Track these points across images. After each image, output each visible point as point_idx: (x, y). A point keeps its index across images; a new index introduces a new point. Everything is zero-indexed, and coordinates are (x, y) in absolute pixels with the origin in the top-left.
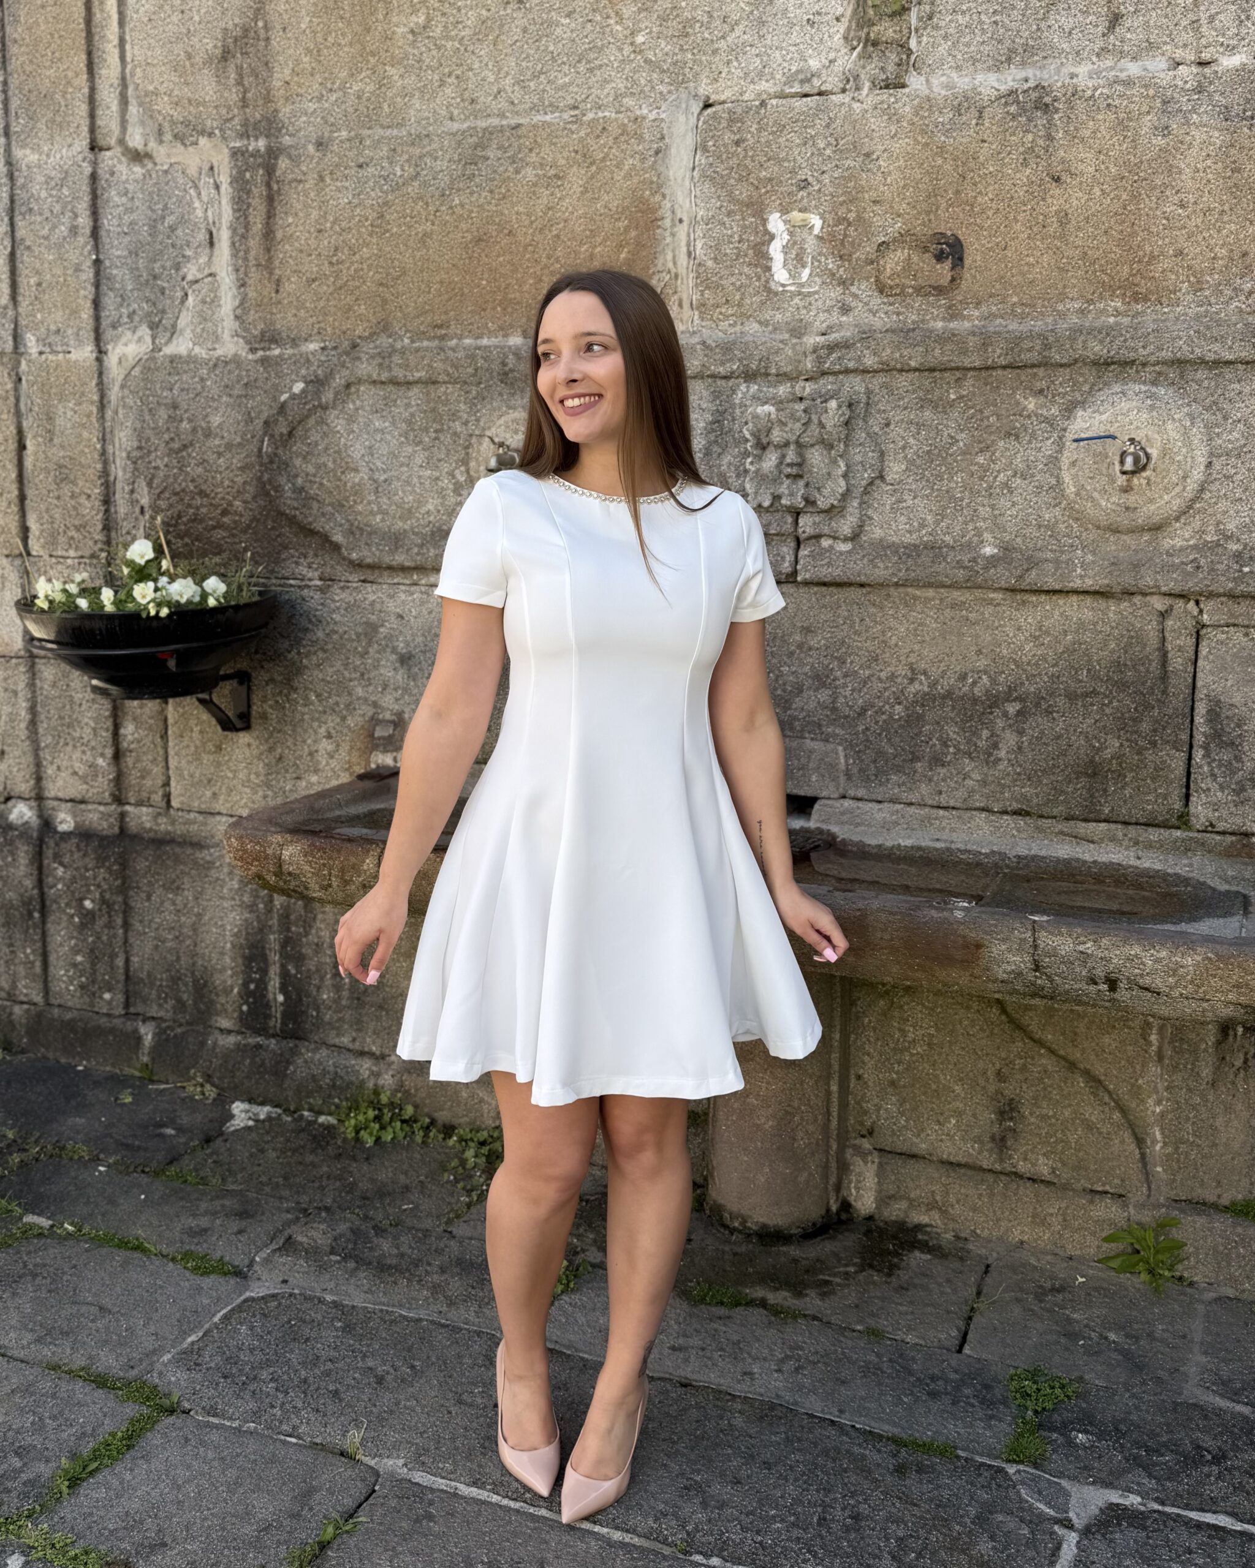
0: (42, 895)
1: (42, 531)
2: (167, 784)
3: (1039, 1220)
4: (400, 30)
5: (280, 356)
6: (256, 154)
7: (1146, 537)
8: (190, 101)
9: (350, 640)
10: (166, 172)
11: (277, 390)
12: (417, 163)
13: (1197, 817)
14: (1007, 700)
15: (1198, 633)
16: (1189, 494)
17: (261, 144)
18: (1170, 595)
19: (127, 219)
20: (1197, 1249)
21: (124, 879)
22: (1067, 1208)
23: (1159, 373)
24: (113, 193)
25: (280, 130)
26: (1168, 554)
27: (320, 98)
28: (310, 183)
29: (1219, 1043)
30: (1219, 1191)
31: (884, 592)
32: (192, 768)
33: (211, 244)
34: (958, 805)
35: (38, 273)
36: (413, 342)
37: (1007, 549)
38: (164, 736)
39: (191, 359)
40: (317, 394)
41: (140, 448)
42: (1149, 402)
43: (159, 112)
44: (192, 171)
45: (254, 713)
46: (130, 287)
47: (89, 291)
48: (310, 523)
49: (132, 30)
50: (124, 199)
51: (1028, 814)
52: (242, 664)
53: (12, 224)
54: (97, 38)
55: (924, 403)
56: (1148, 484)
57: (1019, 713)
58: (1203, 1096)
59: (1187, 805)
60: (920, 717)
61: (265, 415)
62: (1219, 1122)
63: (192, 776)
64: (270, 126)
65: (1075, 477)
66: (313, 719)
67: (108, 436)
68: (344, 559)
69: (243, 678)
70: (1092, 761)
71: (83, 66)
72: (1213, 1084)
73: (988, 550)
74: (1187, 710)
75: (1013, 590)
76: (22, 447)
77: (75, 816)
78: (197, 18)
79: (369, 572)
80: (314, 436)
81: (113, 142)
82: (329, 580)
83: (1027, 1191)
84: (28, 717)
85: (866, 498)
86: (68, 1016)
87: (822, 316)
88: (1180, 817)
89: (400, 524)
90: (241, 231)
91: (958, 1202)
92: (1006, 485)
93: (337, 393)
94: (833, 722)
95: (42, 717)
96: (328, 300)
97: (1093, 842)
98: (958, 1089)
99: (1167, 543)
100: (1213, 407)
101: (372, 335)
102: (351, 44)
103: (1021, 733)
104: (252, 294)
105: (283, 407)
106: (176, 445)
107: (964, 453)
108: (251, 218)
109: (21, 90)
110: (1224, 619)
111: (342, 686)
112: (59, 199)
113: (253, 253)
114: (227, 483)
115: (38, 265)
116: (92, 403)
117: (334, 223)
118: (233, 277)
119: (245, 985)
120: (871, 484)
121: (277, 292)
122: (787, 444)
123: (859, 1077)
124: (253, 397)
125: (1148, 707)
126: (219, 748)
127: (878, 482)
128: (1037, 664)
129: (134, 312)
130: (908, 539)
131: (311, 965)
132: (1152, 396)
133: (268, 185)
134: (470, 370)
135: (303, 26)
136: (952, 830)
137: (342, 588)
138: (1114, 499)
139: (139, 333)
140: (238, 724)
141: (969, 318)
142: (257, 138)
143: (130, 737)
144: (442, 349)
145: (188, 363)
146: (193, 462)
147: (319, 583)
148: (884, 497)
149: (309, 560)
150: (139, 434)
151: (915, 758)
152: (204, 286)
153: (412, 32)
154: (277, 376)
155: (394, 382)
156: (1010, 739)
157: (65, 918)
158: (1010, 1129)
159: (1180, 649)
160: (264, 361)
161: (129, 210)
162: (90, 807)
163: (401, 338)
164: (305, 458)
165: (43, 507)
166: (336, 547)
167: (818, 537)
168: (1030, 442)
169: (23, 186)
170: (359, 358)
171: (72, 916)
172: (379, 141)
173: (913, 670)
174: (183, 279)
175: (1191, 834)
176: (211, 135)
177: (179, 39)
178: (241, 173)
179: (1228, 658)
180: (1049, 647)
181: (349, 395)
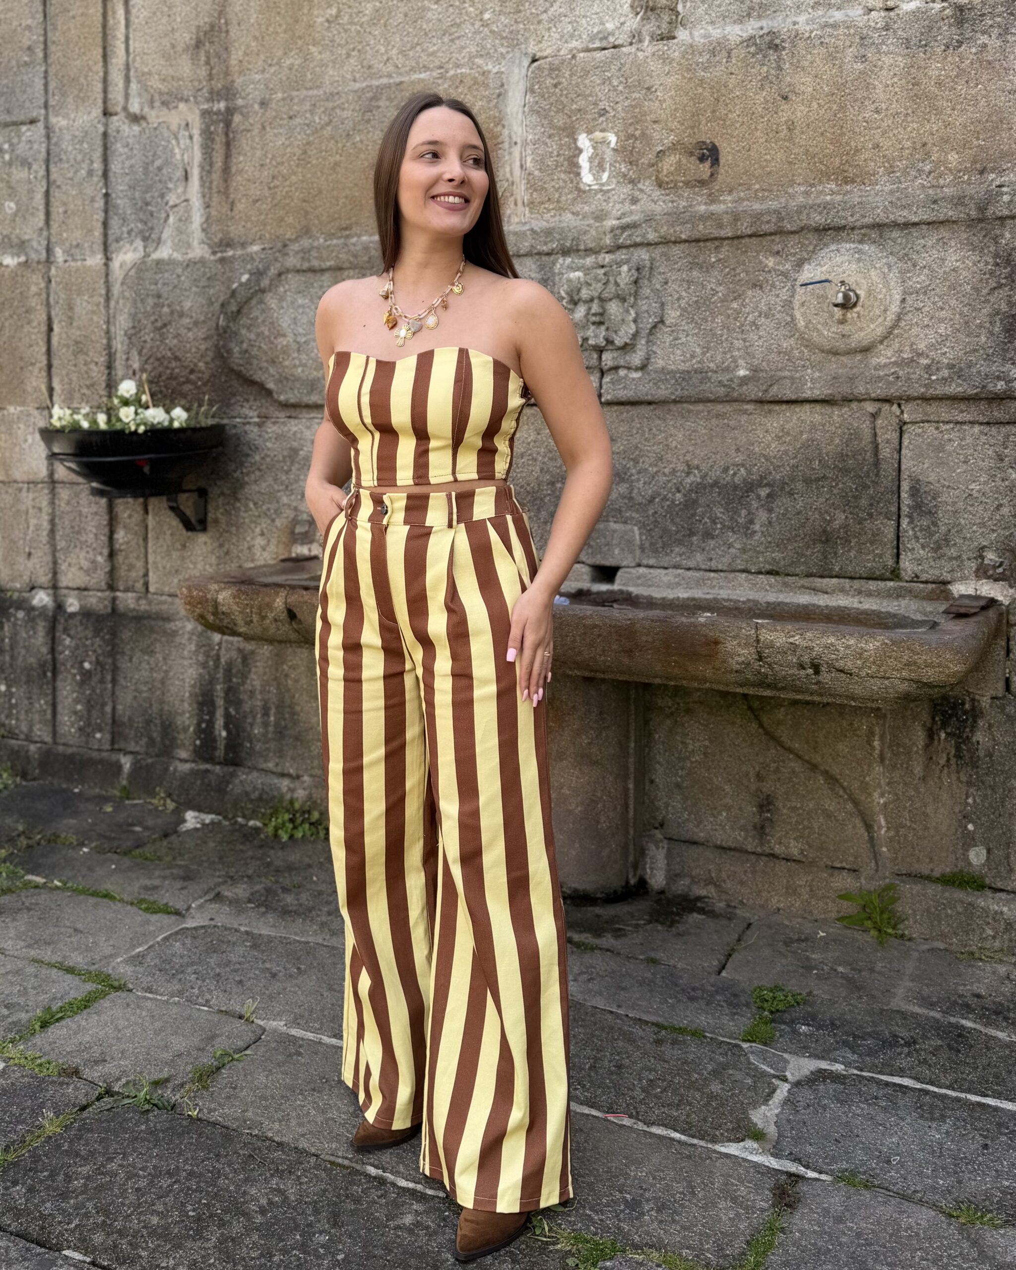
0: (54, 660)
1: (63, 390)
2: (146, 575)
3: (791, 890)
4: (320, 20)
5: (233, 257)
6: (218, 113)
7: (859, 357)
8: (173, 78)
9: (278, 461)
10: (155, 129)
11: (230, 280)
12: (329, 112)
13: (905, 570)
14: (760, 486)
15: (901, 428)
16: (888, 323)
17: (222, 105)
18: (878, 400)
19: (127, 164)
20: (914, 911)
21: (114, 646)
22: (813, 880)
23: (864, 235)
24: (119, 145)
25: (235, 95)
26: (875, 369)
27: (263, 71)
28: (256, 132)
29: (927, 746)
30: (931, 866)
31: (666, 408)
32: (164, 562)
33: (186, 178)
34: (725, 568)
35: (65, 204)
36: (326, 240)
37: (755, 370)
38: (145, 539)
39: (171, 262)
40: (258, 281)
41: (134, 327)
42: (857, 256)
43: (152, 87)
44: (174, 127)
45: (209, 519)
46: (129, 212)
47: (100, 216)
48: (251, 376)
49: (134, 30)
50: (126, 150)
51: (777, 573)
52: (202, 483)
53: (48, 170)
54: (109, 37)
55: (693, 266)
56: (859, 317)
57: (769, 496)
58: (916, 789)
59: (898, 562)
60: (695, 502)
61: (221, 299)
62: (929, 810)
63: (164, 568)
64: (228, 93)
65: (804, 314)
66: (251, 522)
67: (111, 320)
68: (276, 401)
69: (203, 493)
70: (825, 531)
71: (100, 58)
72: (924, 779)
73: (742, 373)
74: (895, 488)
75: (760, 402)
76: (50, 329)
77: (80, 600)
78: (179, 20)
79: (292, 410)
80: (255, 313)
81: (119, 109)
82: (265, 417)
83: (781, 868)
84: (49, 527)
85: (651, 338)
86: (70, 751)
87: (618, 206)
88: (893, 572)
89: (315, 373)
90: (207, 168)
91: (728, 877)
92: (753, 323)
93: (272, 280)
94: (630, 508)
95: (59, 527)
96: (267, 214)
97: (827, 593)
98: (727, 788)
99: (874, 361)
100: (905, 258)
101: (297, 237)
102: (285, 32)
103: (770, 511)
104: (214, 213)
105: (233, 293)
106: (159, 324)
107: (722, 301)
108: (214, 159)
109: (56, 75)
110: (920, 417)
111: (272, 496)
112: (81, 151)
113: (215, 183)
114: (194, 350)
115: (65, 199)
116: (101, 295)
117: (271, 159)
118: (201, 201)
119: (199, 724)
120: (655, 327)
121: (232, 210)
122: (592, 300)
123: (652, 781)
124: (213, 287)
125: (865, 487)
126: (184, 546)
127: (660, 325)
128: (781, 458)
129: (132, 230)
130: (682, 367)
131: (246, 707)
132: (860, 251)
133: (227, 135)
134: (366, 259)
135: (252, 21)
136: (721, 588)
137: (274, 423)
138: (834, 329)
139: (135, 245)
140: (198, 527)
141: (724, 202)
142: (219, 101)
143: (121, 541)
144: (346, 245)
145: (168, 264)
146: (170, 336)
147: (256, 420)
148: (664, 337)
149: (251, 403)
150: (134, 317)
151: (692, 534)
152: (181, 209)
153: (328, 20)
154: (231, 271)
155: (312, 270)
156: (762, 516)
157: (70, 676)
158: (768, 819)
159: (888, 441)
160: (222, 260)
161: (128, 158)
162: (91, 593)
163: (318, 239)
164: (248, 328)
165: (64, 372)
166: (269, 393)
167: (616, 368)
168: (771, 290)
169: (56, 144)
170: (287, 254)
171: (75, 675)
172: (304, 99)
173: (689, 466)
174: (167, 204)
175: (901, 584)
176: (187, 101)
177: (166, 35)
178: (208, 126)
179: (924, 447)
180: (789, 444)
181: (280, 281)
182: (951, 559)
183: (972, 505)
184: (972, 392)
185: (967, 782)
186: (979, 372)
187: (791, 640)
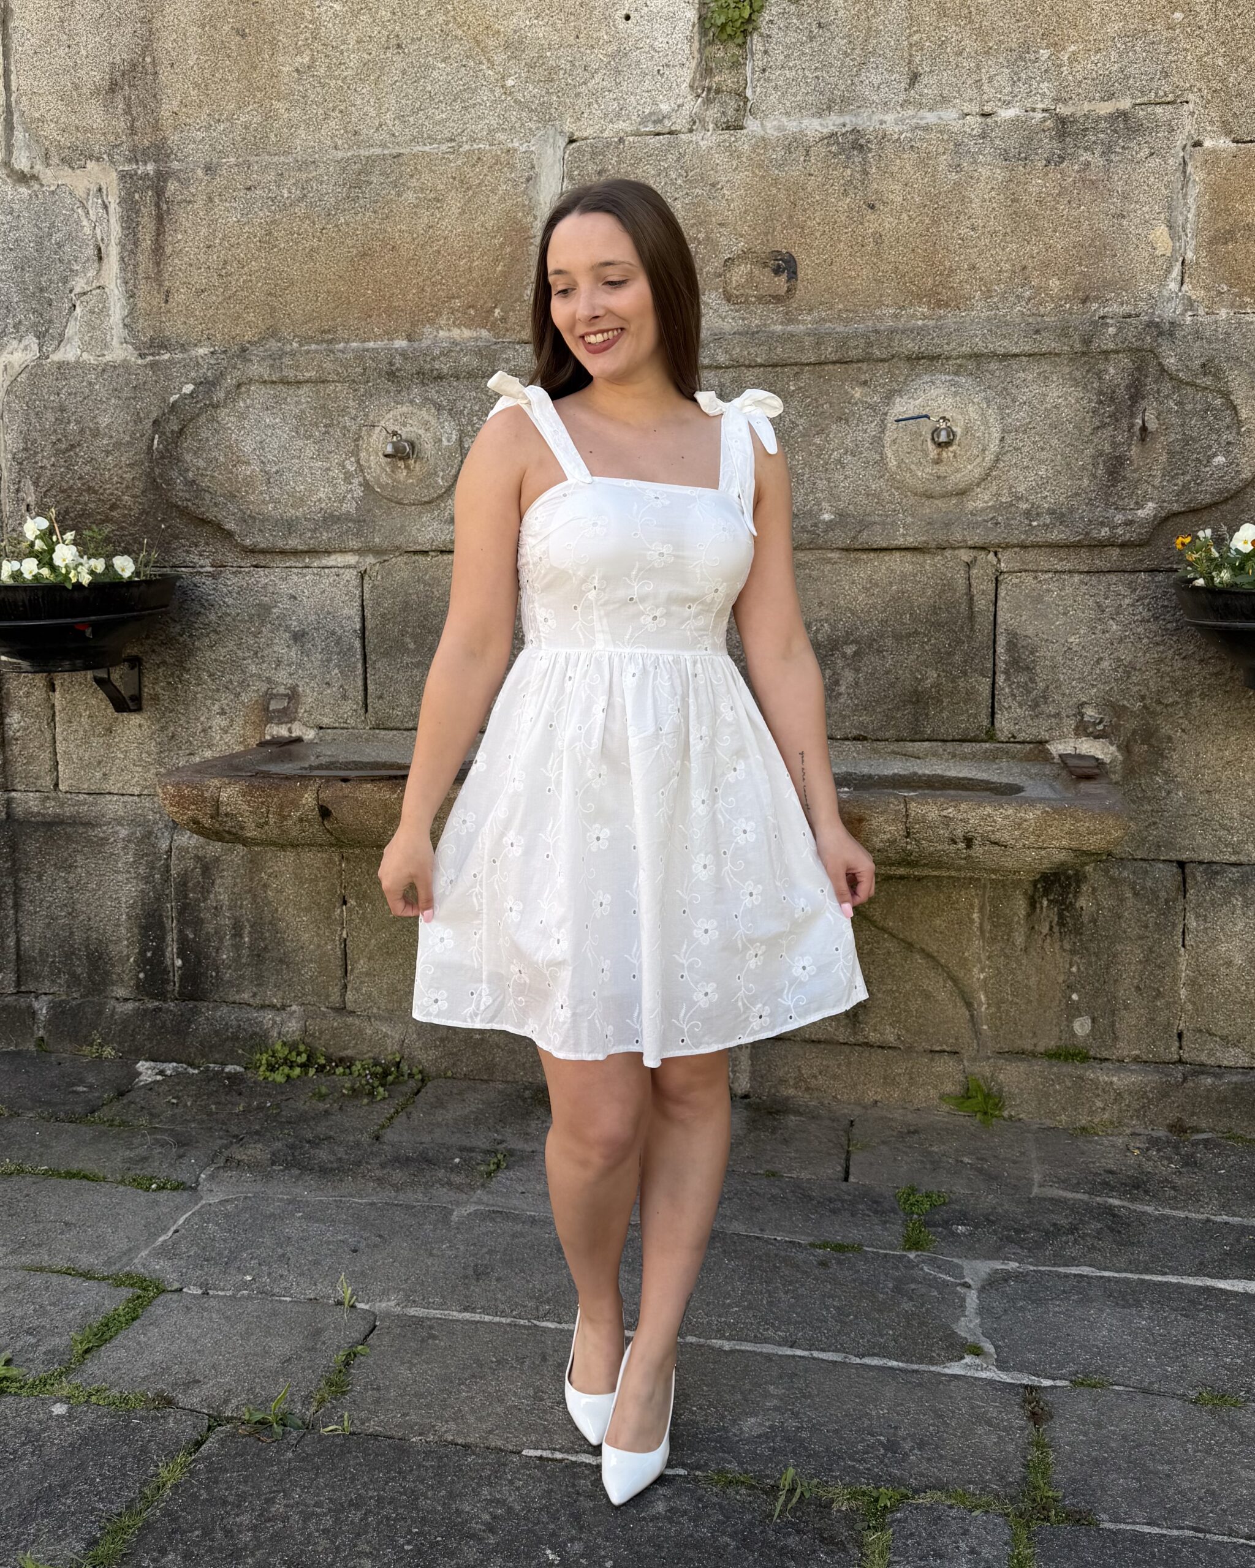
2: (54, 769)
3: (890, 1081)
4: (286, 69)
5: (170, 360)
6: (145, 177)
7: (954, 501)
8: (77, 128)
9: (243, 621)
10: (53, 192)
11: (167, 391)
12: (303, 186)
13: (1001, 730)
14: (846, 643)
15: (997, 578)
16: (987, 464)
17: (150, 168)
18: (974, 548)
20: (1021, 1090)
21: (14, 861)
22: (912, 1067)
23: (960, 366)
25: (168, 157)
26: (972, 514)
27: (208, 128)
28: (199, 204)
29: (1029, 916)
30: (1035, 1040)
32: (81, 752)
33: (100, 259)
36: (302, 345)
37: (841, 514)
38: (52, 723)
39: (79, 365)
40: (208, 392)
41: (26, 449)
42: (953, 389)
43: (46, 137)
44: (80, 192)
45: (145, 695)
46: (15, 299)
48: (203, 513)
49: (17, 63)
50: (11, 216)
51: (865, 739)
52: (133, 650)
56: (955, 456)
57: (855, 654)
58: (1018, 961)
59: (993, 722)
61: (154, 415)
62: (1032, 982)
63: (81, 759)
64: (159, 152)
65: (895, 453)
66: (206, 698)
68: (237, 545)
69: (134, 662)
70: (916, 691)
72: (1026, 950)
73: (827, 517)
74: (991, 643)
75: (847, 549)
78: (84, 53)
79: (262, 557)
80: (205, 433)
82: (221, 566)
83: (878, 1057)
88: (988, 732)
89: (293, 511)
90: (130, 247)
92: (839, 461)
93: (228, 393)
96: (217, 308)
97: (919, 758)
99: (971, 505)
100: (1004, 393)
101: (261, 340)
102: (238, 80)
103: (857, 670)
104: (141, 305)
105: (173, 407)
106: (63, 446)
107: (804, 436)
108: (140, 235)
110: (1017, 566)
111: (236, 665)
113: (141, 269)
114: (115, 479)
117: (222, 240)
118: (122, 289)
119: (142, 953)
121: (167, 302)
124: (142, 399)
125: (960, 642)
126: (109, 731)
128: (869, 612)
129: (20, 322)
131: (210, 928)
132: (955, 384)
133: (158, 205)
134: (359, 370)
135: (191, 63)
137: (235, 573)
138: (928, 470)
139: (25, 342)
140: (130, 706)
141: (803, 322)
142: (145, 164)
143: (16, 726)
144: (331, 351)
145: (76, 369)
146: (81, 461)
147: (210, 569)
149: (201, 548)
150: (25, 436)
152: (93, 298)
153: (297, 70)
154: (167, 378)
155: (285, 382)
156: (849, 674)
159: (983, 592)
160: (153, 365)
161: (15, 228)
163: (290, 342)
164: (195, 453)
166: (228, 534)
168: (857, 425)
170: (250, 360)
172: (266, 167)
174: (71, 291)
175: (998, 745)
176: (98, 159)
177: (66, 71)
178: (130, 194)
179: (1022, 598)
180: (878, 596)
181: (240, 393)
182: (1049, 716)
183: (1072, 659)
184: (1072, 539)
185: (1071, 951)
186: (1082, 518)
187: (945, 813)
